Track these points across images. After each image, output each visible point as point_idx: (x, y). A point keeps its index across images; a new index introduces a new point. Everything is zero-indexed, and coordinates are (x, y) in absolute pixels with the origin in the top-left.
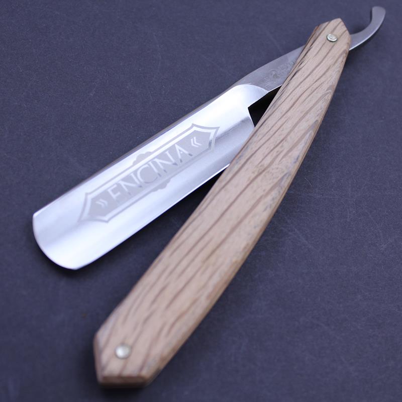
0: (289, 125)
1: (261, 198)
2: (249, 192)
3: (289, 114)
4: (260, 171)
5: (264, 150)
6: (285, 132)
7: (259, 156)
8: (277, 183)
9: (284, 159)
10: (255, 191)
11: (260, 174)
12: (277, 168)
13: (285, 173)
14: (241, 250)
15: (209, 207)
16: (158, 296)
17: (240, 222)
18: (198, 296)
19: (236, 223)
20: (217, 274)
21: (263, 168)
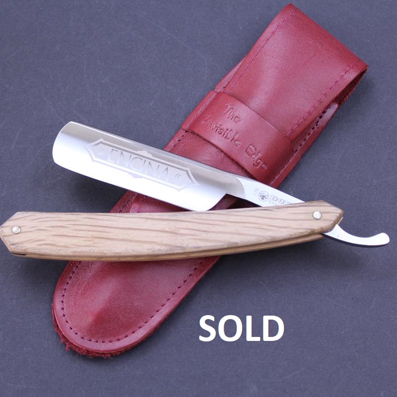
0: (220, 229)
1: (155, 242)
2: (154, 234)
4: (173, 232)
5: (190, 225)
6: (213, 230)
7: (184, 225)
9: (192, 240)
10: (157, 237)
11: (172, 233)
12: (183, 240)
13: (183, 246)
14: (113, 251)
15: (129, 219)
16: (57, 226)
17: (131, 241)
18: (71, 246)
19: (129, 239)
20: (90, 248)
21: (177, 232)
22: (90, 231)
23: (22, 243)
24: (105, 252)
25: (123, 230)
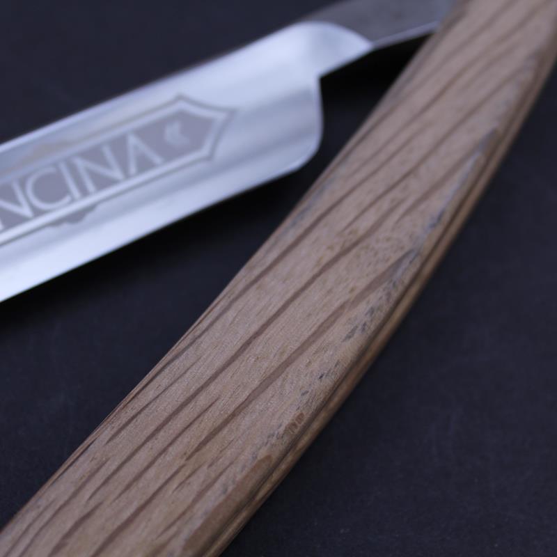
0: (427, 140)
1: (342, 307)
2: (315, 295)
3: (430, 115)
4: (347, 245)
5: (362, 196)
6: (415, 156)
7: (348, 210)
8: (384, 273)
9: (408, 218)
10: (330, 291)
11: (345, 251)
12: (388, 239)
13: (407, 249)
14: (282, 429)
15: (218, 325)
16: (69, 535)
17: (287, 363)
19: (275, 364)
20: (218, 485)
21: (354, 238)
22: (164, 450)
24: (263, 453)
25: (237, 363)
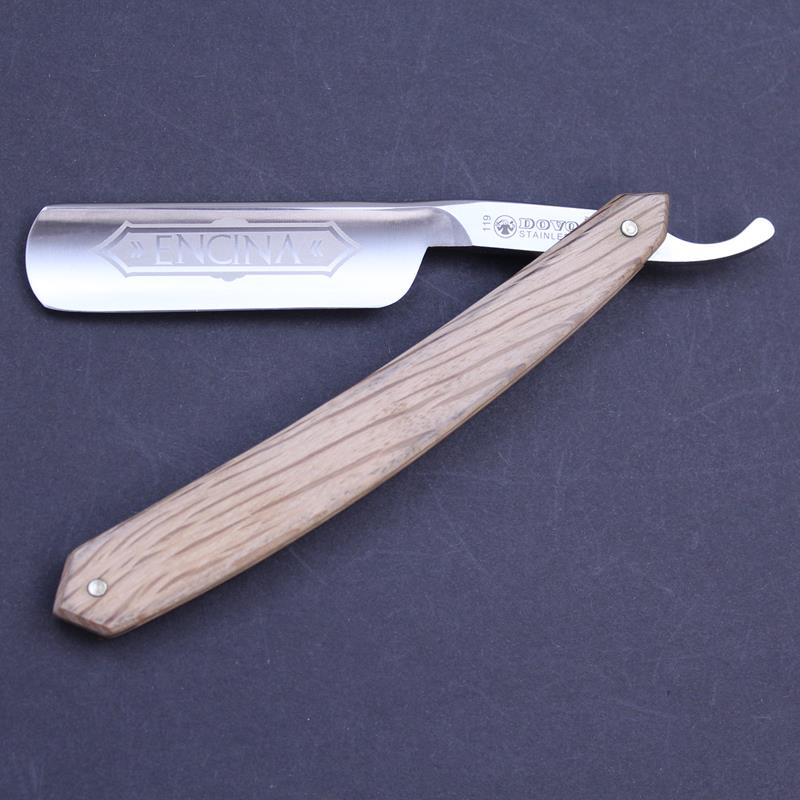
0: (474, 357)
1: (377, 452)
2: (363, 438)
3: (486, 338)
4: (396, 412)
5: (420, 382)
6: (464, 365)
7: (406, 388)
8: (411, 439)
9: (441, 407)
10: (373, 440)
11: (393, 416)
12: (423, 418)
13: (432, 428)
14: (311, 516)
15: (298, 437)
16: (172, 534)
17: (330, 477)
18: (224, 555)
19: (323, 475)
20: (263, 536)
21: (402, 409)
22: (240, 504)
23: (125, 606)
24: (296, 526)
25: (301, 465)
